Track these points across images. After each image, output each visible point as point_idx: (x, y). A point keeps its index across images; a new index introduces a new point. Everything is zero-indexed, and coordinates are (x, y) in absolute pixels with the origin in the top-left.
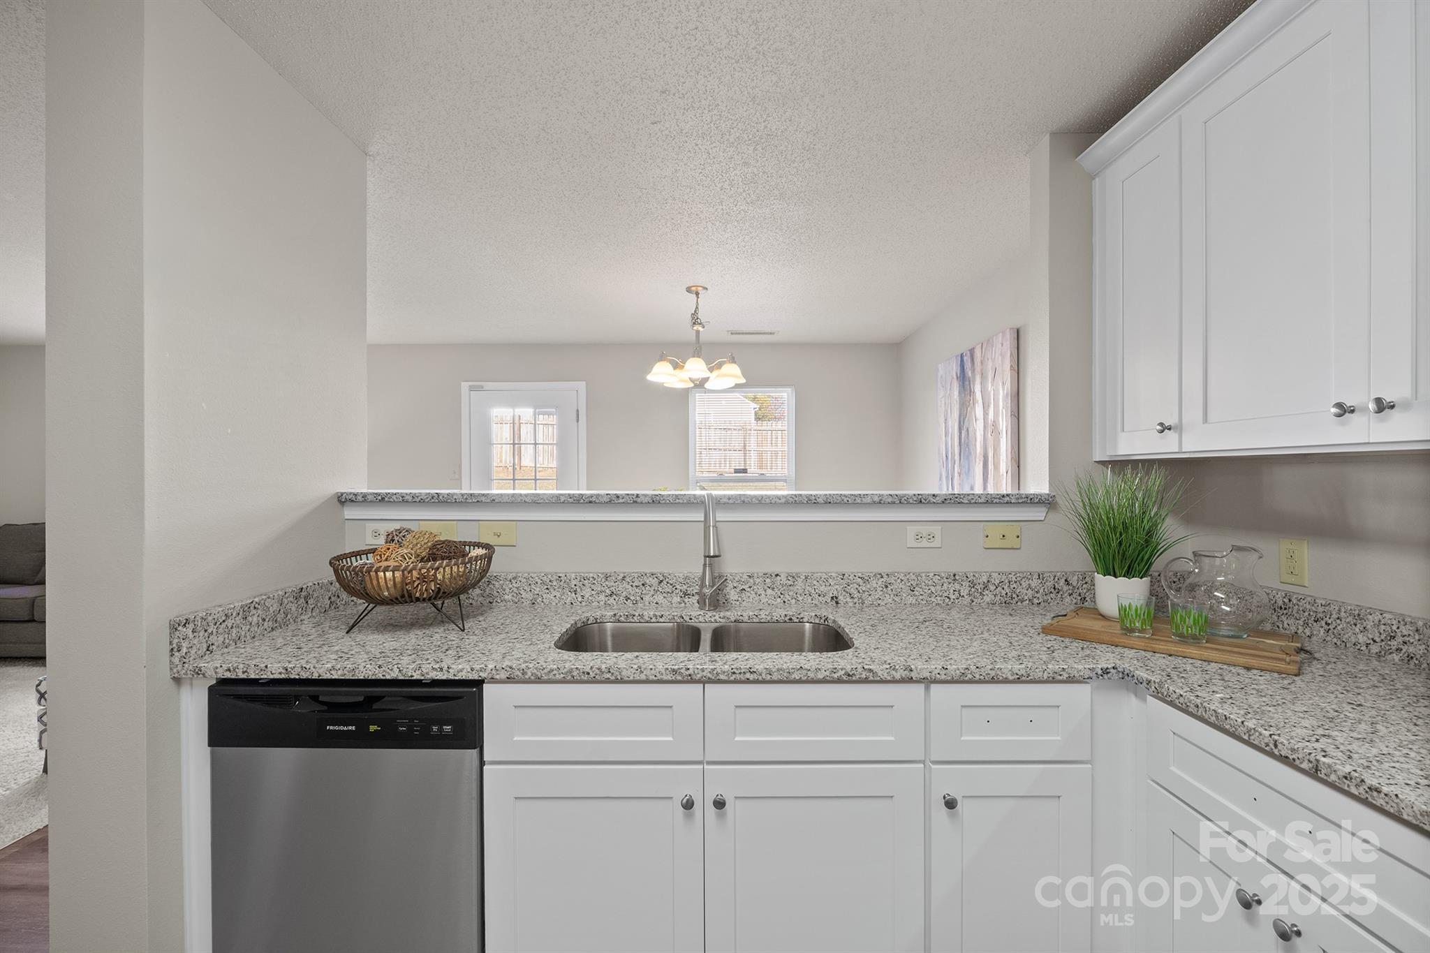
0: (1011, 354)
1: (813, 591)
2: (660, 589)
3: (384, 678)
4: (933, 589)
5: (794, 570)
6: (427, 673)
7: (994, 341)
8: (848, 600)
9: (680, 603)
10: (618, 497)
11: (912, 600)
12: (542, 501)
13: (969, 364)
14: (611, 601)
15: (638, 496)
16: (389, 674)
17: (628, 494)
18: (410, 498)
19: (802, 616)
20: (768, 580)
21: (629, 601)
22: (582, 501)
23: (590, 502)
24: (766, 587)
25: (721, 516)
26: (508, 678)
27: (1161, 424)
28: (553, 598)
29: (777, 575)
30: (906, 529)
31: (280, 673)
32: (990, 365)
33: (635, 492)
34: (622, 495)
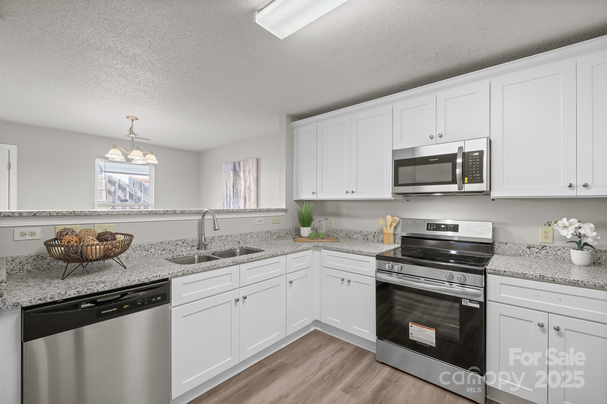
0: (256, 166)
1: (233, 240)
2: (183, 245)
3: (131, 285)
4: (262, 236)
5: (227, 234)
6: (151, 279)
7: (249, 161)
8: (242, 242)
9: (190, 250)
10: (168, 211)
11: (258, 240)
12: (133, 214)
13: (238, 166)
14: (163, 252)
15: (176, 211)
16: (134, 283)
17: (172, 210)
18: (55, 214)
19: (234, 247)
20: (220, 238)
21: (171, 251)
22: (152, 213)
23: (156, 214)
24: (219, 241)
25: (218, 217)
26: (182, 274)
27: (313, 192)
28: (137, 255)
29: (222, 236)
30: (255, 219)
31: (75, 294)
32: (247, 168)
33: (175, 210)
34: (169, 210)
